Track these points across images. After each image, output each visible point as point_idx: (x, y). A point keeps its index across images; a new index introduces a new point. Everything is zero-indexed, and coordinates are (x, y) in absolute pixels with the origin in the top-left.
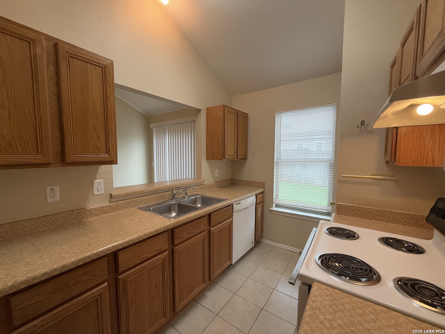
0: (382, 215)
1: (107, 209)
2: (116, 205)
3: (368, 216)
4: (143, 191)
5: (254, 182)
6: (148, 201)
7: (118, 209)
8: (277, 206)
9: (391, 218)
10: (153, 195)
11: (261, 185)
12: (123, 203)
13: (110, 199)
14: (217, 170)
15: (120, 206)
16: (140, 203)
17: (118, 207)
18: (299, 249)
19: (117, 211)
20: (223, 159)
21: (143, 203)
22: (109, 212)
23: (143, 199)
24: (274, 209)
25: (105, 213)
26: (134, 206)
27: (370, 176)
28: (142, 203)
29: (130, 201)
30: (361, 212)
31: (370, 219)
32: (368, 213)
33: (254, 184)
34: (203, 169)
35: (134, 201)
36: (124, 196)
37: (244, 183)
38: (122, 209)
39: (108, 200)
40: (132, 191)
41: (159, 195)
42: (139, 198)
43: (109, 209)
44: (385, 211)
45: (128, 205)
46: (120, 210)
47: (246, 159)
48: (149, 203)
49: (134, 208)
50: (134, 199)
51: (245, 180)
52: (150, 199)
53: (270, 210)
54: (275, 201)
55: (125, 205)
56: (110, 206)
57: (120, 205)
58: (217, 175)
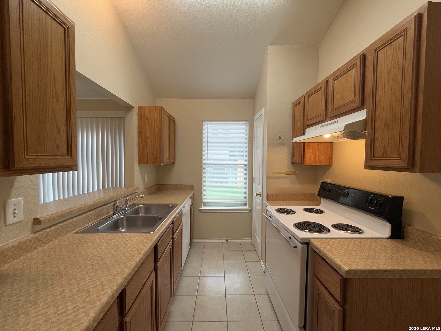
0: (291, 197)
1: (32, 244)
2: (45, 235)
3: (285, 199)
4: (80, 208)
5: (183, 185)
6: (85, 222)
7: (48, 240)
8: (205, 205)
9: (296, 198)
10: (91, 212)
11: (191, 188)
12: (54, 230)
13: (32, 227)
14: (146, 176)
15: (51, 235)
16: (76, 226)
17: (48, 236)
18: (225, 238)
19: (46, 243)
20: (162, 163)
21: (80, 225)
22: (35, 249)
23: (79, 219)
24: (204, 208)
25: (28, 251)
26: (69, 232)
27: (285, 172)
28: (78, 225)
29: (64, 225)
30: (281, 197)
31: (286, 201)
32: (285, 197)
33: (184, 187)
34: (135, 175)
35: (69, 224)
36: (56, 219)
37: (172, 187)
38: (54, 239)
39: (30, 228)
40: (67, 211)
41: (97, 211)
42: (75, 219)
43: (35, 242)
44: (293, 194)
45: (61, 232)
46: (51, 241)
47: (174, 163)
48: (87, 223)
49: (69, 234)
50: (68, 221)
51: (173, 185)
52: (87, 219)
53: (200, 210)
54: (204, 201)
55: (58, 232)
56: (37, 238)
57: (50, 233)
58: (146, 182)
